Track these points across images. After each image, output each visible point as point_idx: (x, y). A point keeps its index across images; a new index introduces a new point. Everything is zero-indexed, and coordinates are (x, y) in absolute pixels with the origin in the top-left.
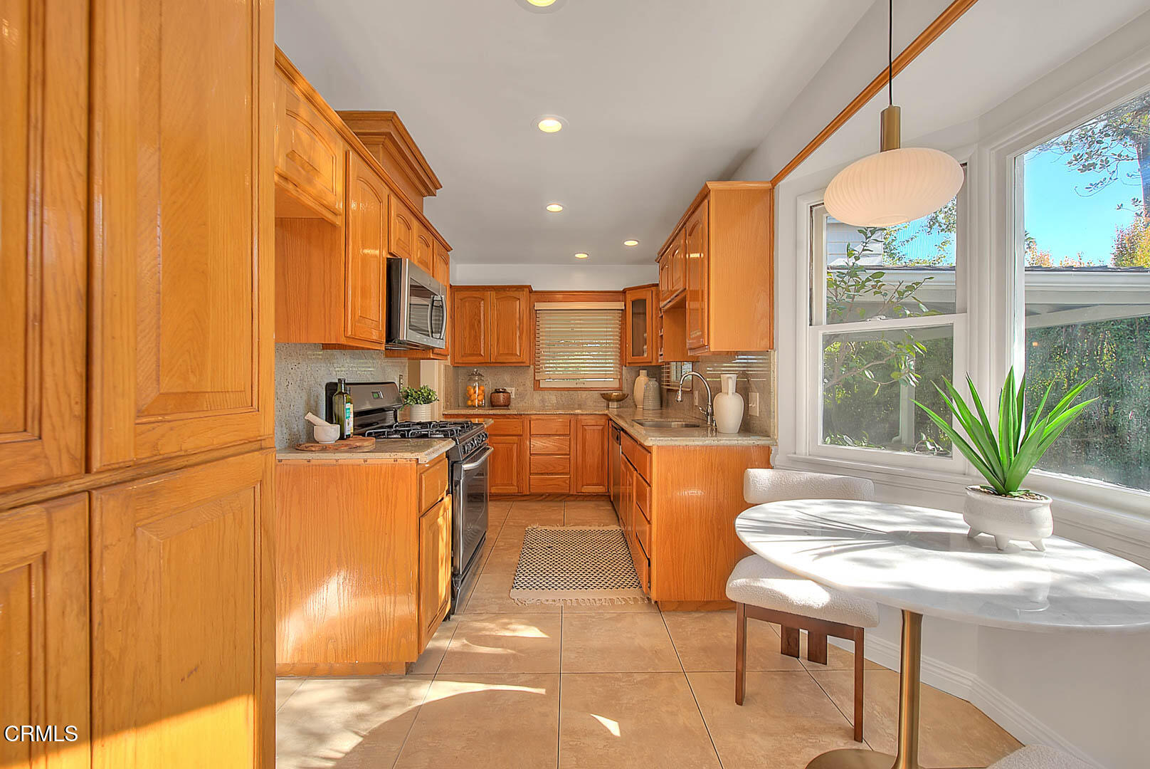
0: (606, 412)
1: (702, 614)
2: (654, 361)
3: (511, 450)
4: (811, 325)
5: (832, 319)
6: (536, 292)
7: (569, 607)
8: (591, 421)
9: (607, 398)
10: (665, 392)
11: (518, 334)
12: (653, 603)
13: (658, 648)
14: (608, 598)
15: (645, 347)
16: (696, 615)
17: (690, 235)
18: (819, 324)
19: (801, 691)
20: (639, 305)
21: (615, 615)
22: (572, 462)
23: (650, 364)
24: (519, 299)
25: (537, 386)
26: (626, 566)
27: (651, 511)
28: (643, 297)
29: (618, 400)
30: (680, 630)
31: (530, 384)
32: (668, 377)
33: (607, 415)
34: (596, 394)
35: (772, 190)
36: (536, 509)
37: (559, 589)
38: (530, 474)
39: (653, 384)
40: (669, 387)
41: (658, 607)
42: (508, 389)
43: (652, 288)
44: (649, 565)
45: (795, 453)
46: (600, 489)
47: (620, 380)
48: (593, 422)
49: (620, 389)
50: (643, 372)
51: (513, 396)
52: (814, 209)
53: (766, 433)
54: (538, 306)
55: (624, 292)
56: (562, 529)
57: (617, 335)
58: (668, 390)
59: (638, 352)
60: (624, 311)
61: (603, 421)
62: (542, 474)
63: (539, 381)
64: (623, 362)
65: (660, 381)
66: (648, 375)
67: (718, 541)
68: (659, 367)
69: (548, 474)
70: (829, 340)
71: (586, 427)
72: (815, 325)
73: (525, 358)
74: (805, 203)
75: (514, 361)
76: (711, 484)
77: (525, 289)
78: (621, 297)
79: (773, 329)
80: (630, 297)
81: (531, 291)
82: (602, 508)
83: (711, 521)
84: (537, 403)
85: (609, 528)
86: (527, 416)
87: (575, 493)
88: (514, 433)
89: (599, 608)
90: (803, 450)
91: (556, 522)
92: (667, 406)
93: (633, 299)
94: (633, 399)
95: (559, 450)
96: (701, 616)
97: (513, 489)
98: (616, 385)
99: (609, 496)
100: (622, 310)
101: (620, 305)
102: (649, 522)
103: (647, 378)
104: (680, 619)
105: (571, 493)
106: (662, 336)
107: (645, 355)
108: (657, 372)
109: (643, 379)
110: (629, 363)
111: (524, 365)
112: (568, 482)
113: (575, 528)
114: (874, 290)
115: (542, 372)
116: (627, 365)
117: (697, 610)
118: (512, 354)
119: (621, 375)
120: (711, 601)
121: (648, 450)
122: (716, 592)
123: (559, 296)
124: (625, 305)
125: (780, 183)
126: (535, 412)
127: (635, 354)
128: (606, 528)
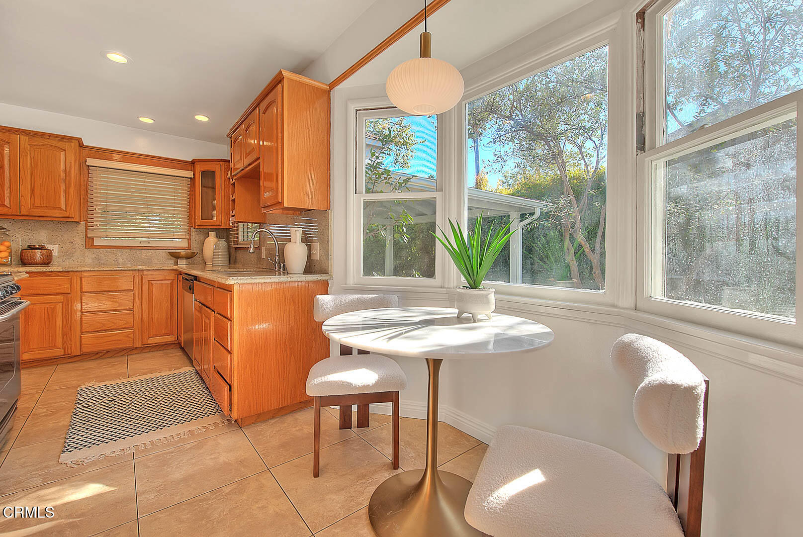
0: (175, 267)
1: (277, 419)
2: (223, 225)
3: (54, 310)
4: (356, 193)
5: (368, 191)
6: (87, 147)
7: (143, 451)
8: (158, 276)
9: (176, 256)
10: (233, 251)
11: (63, 187)
12: (233, 422)
13: (242, 458)
14: (186, 430)
15: (214, 212)
16: (273, 421)
17: (264, 113)
18: (361, 193)
19: (357, 451)
20: (208, 175)
21: (195, 443)
22: (136, 316)
23: (219, 227)
24: (65, 150)
25: (89, 243)
26: (203, 399)
27: (232, 343)
28: (214, 170)
29: (187, 258)
30: (260, 437)
31: (79, 241)
32: (237, 237)
33: (176, 270)
34: (163, 253)
35: (328, 93)
36: (90, 368)
37: (128, 437)
38: (82, 333)
39: (223, 243)
40: (237, 246)
41: (238, 424)
42: (48, 246)
43: (221, 163)
44: (230, 390)
45: (346, 284)
46: (171, 338)
47: (189, 240)
48: (161, 277)
49: (189, 248)
50: (212, 235)
51: (55, 253)
52: (358, 112)
53: (324, 272)
54: (90, 162)
55: (193, 162)
56: (126, 381)
57: (185, 200)
58: (236, 249)
59: (206, 215)
60: (193, 180)
61: (172, 276)
62: (98, 332)
63: (93, 238)
64: (191, 224)
65: (228, 241)
66: (217, 237)
67: (290, 357)
68: (228, 230)
69: (105, 331)
70: (367, 204)
71: (153, 282)
72: (359, 193)
73: (74, 213)
74: (353, 107)
75: (57, 215)
76: (284, 313)
77: (73, 141)
78: (190, 167)
79: (330, 194)
80: (199, 168)
81: (81, 145)
82: (171, 355)
83: (285, 343)
84: (89, 261)
85: (182, 370)
86: (78, 274)
87: (140, 346)
88: (58, 291)
89: (178, 442)
90: (351, 281)
91: (118, 376)
92: (235, 262)
93: (202, 169)
94: (203, 257)
95: (119, 306)
96: (277, 421)
97: (59, 352)
98: (184, 244)
99: (180, 344)
100: (191, 178)
101: (190, 174)
102: (230, 353)
103: (216, 240)
104: (259, 429)
105: (135, 346)
106: (233, 200)
107: (215, 219)
108: (224, 233)
109: (212, 239)
110: (198, 225)
111: (73, 220)
112: (131, 336)
113: (142, 378)
114: (385, 181)
115: (96, 229)
116: (197, 227)
117: (273, 417)
118: (54, 208)
119: (190, 235)
120: (283, 407)
121: (228, 289)
122: (289, 398)
123: (117, 156)
124: (194, 175)
125: (335, 88)
126: (88, 269)
127: (203, 218)
128: (177, 371)
